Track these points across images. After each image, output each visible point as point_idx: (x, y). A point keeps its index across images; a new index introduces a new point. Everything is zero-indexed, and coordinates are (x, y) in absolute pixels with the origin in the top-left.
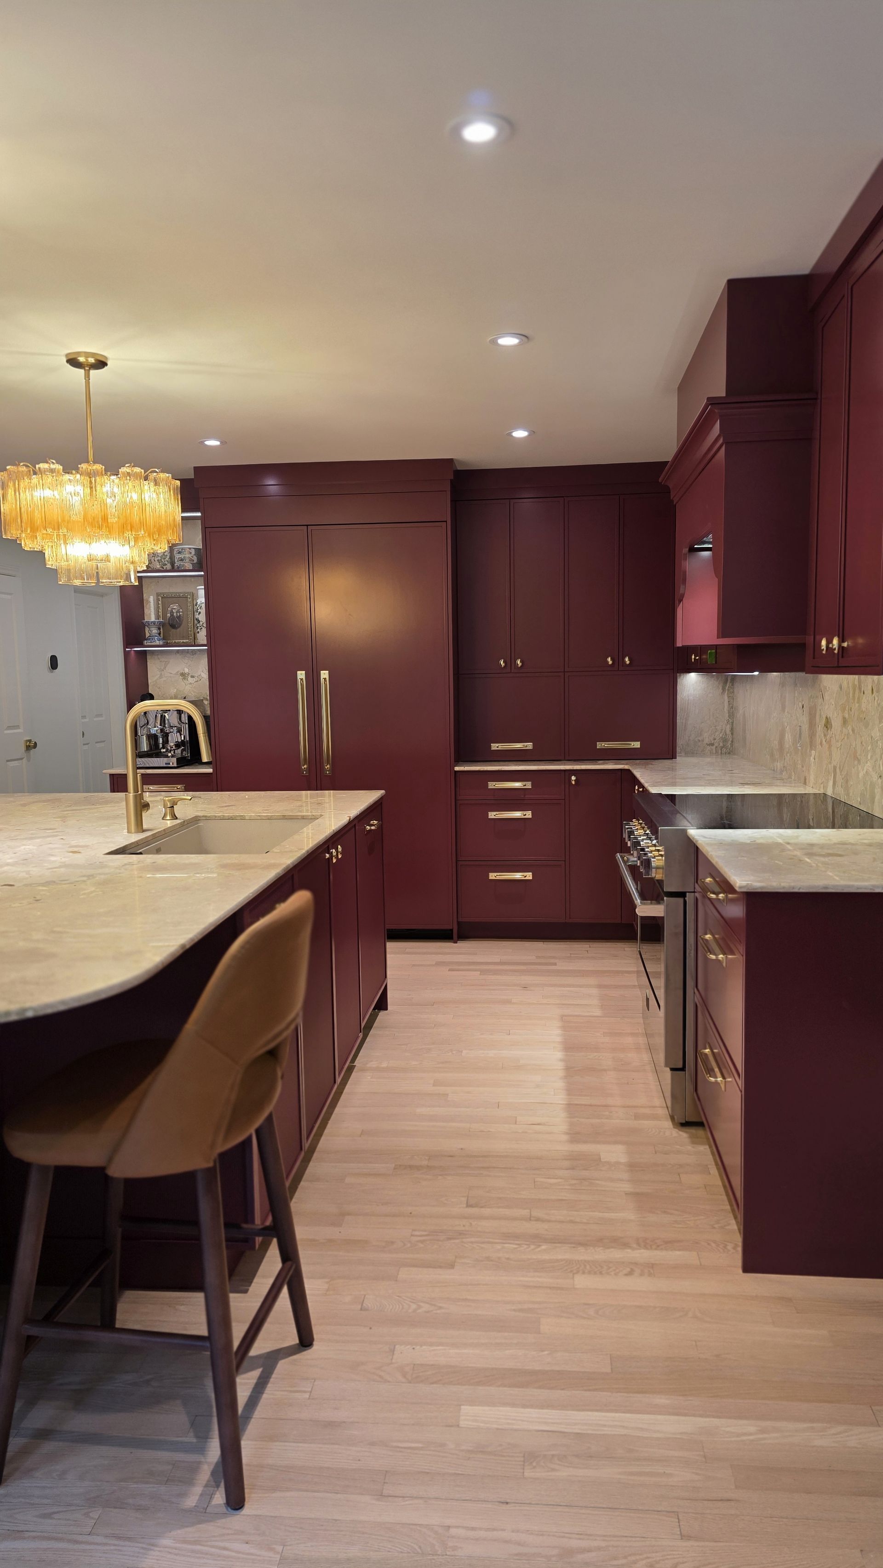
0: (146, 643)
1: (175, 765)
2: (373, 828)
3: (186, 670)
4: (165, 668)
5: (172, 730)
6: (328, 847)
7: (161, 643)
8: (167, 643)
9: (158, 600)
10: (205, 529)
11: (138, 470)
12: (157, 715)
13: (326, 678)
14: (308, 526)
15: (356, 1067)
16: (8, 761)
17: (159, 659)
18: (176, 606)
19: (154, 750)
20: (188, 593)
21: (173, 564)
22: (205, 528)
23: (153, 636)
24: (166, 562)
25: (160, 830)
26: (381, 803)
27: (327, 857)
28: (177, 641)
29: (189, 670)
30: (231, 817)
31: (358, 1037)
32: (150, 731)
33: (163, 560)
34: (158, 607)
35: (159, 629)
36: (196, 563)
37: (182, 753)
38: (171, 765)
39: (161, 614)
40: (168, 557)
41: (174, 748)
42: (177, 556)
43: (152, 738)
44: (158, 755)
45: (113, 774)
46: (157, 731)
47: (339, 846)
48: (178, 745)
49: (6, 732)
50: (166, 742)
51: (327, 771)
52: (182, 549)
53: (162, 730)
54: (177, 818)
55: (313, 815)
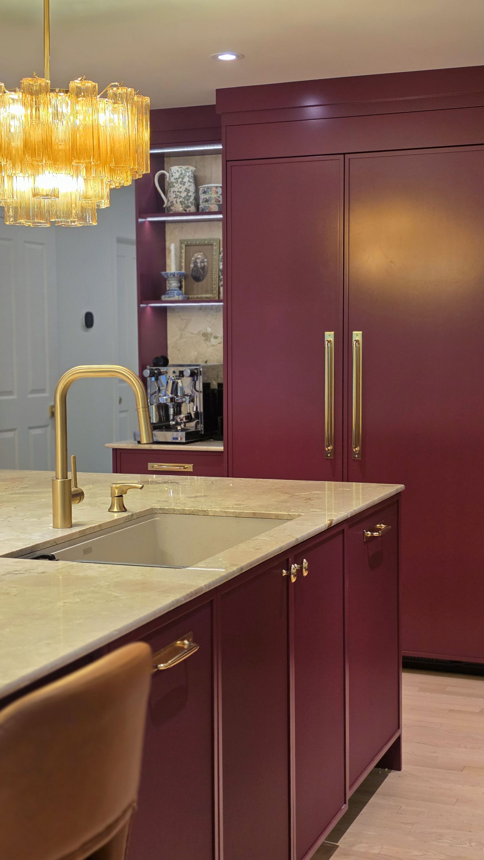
0: (164, 298)
1: (184, 440)
2: (376, 534)
3: (209, 330)
4: (186, 327)
5: (184, 400)
6: (288, 560)
7: (181, 298)
8: (188, 298)
9: (181, 248)
10: (226, 163)
11: (89, 84)
12: (169, 381)
13: (358, 340)
14: (346, 155)
15: (338, 849)
16: (30, 428)
17: (180, 317)
18: (201, 255)
19: (164, 422)
20: (214, 240)
21: (197, 206)
22: (227, 161)
23: (172, 290)
24: (190, 204)
25: (93, 526)
26: (398, 500)
27: (284, 575)
28: (199, 296)
29: (212, 329)
30: (193, 512)
31: (340, 809)
32: (159, 400)
33: (186, 202)
34: (181, 257)
35: (180, 282)
36: (222, 205)
37: (196, 426)
38: (179, 440)
39: (183, 264)
40: (192, 198)
41: (184, 420)
42: (202, 197)
43: (163, 408)
44: (169, 428)
45: (116, 449)
46: (166, 400)
47: (305, 560)
48: (189, 418)
49: (30, 396)
50: (178, 412)
51: (356, 454)
52: (208, 188)
53: (172, 399)
54: (126, 510)
55: (290, 515)
